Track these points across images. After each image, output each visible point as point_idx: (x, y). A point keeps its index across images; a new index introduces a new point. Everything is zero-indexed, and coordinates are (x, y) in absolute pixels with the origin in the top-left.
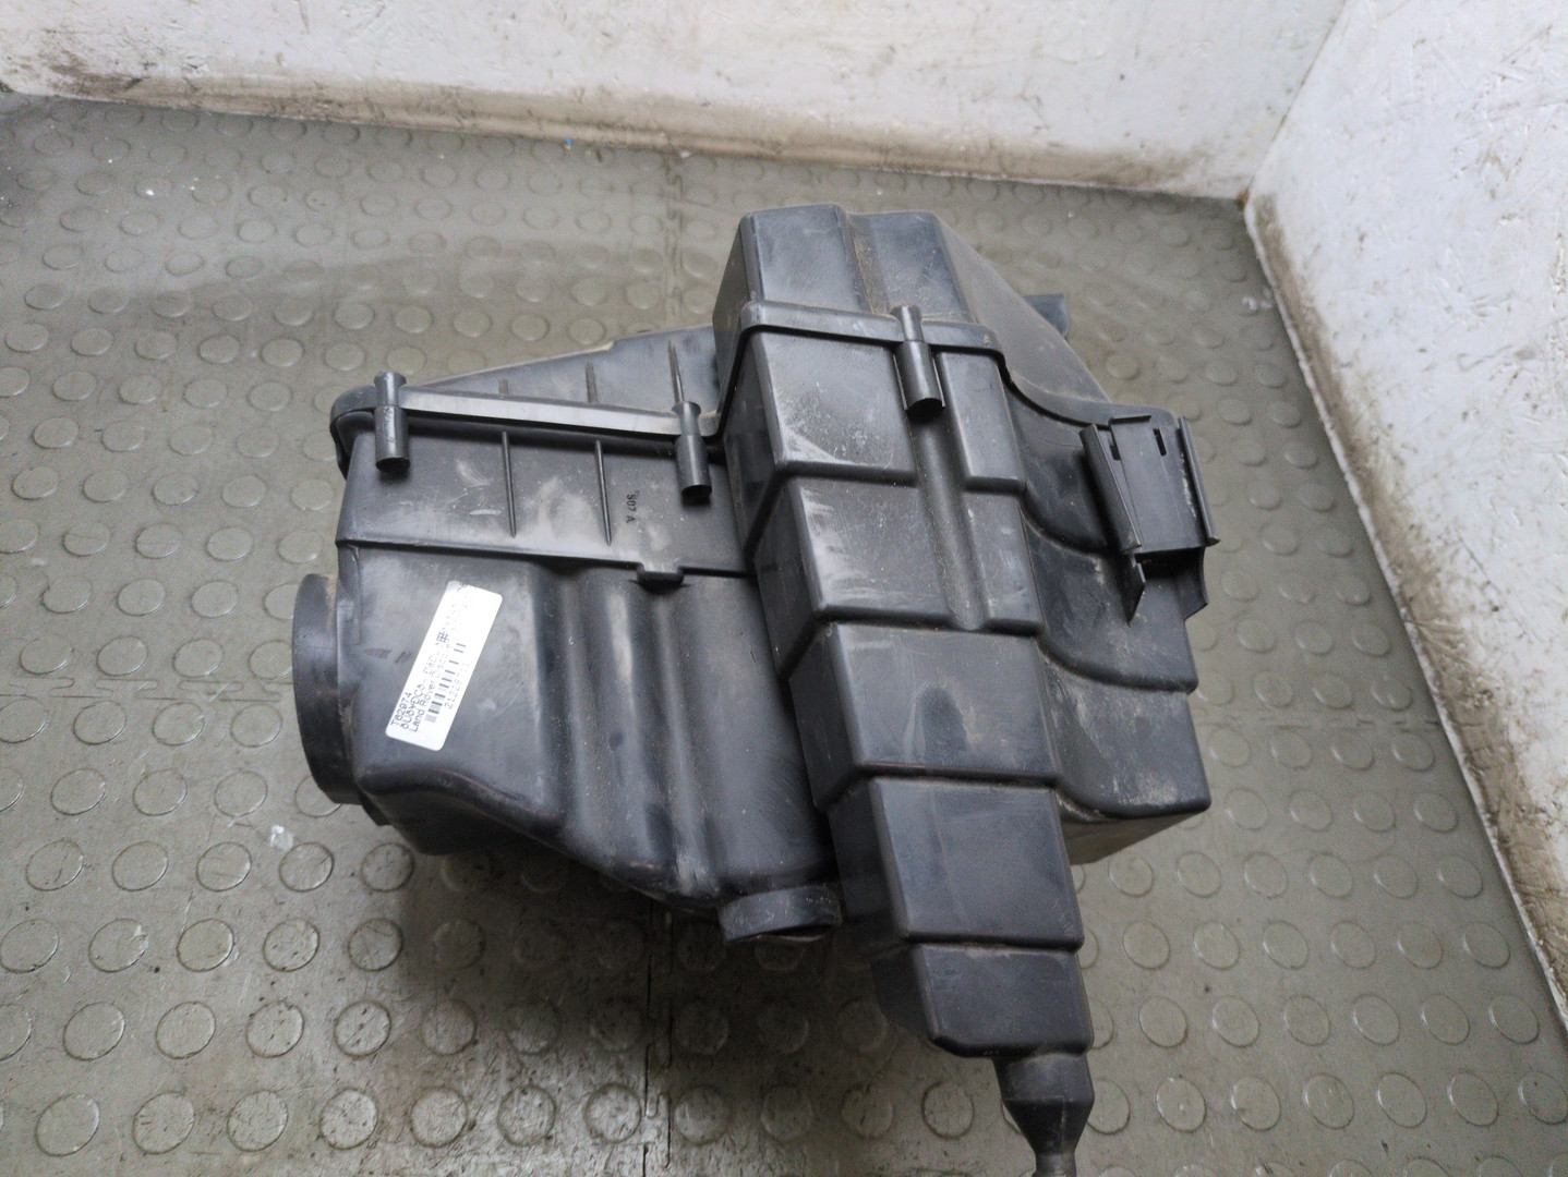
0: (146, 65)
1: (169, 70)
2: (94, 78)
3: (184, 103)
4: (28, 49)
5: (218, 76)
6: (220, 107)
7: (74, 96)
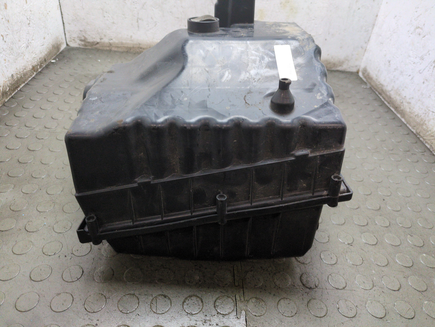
0: (101, 39)
1: (106, 40)
2: (89, 42)
3: (108, 48)
4: (75, 35)
5: (117, 41)
6: (116, 49)
7: (83, 47)
